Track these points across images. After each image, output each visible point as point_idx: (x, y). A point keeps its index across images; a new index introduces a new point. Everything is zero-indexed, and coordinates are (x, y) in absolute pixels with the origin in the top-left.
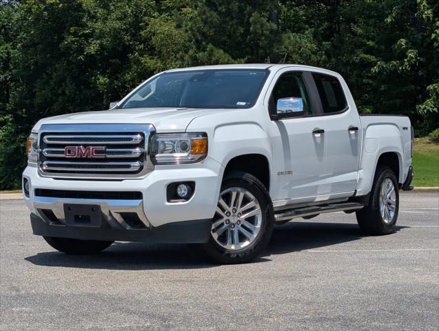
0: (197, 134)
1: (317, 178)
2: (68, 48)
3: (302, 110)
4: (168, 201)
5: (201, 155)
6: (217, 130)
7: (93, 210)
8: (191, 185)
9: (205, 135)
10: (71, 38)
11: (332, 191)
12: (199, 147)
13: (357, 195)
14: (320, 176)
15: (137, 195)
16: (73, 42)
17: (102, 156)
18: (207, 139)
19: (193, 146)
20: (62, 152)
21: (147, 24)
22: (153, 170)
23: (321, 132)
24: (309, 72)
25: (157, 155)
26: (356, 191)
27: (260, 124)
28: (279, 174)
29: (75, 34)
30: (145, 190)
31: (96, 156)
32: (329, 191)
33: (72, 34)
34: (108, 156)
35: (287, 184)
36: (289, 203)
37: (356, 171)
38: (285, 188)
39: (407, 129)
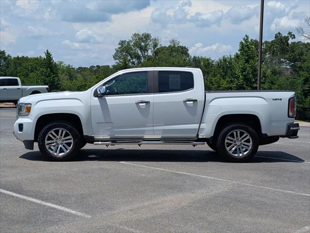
4: (19, 131)
5: (28, 113)
6: (39, 102)
13: (200, 137)
14: (147, 125)
18: (31, 106)
22: (19, 118)
23: (147, 102)
24: (157, 71)
26: (198, 135)
27: (80, 99)
28: (98, 123)
32: (161, 133)
35: (108, 128)
36: (112, 137)
37: (197, 124)
38: (107, 130)
39: (281, 99)
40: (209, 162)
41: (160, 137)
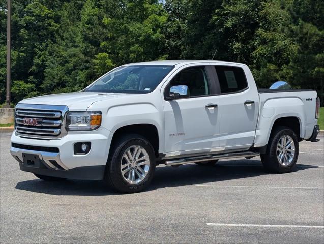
0: (95, 112)
1: (212, 137)
2: (213, 24)
3: (186, 94)
4: (75, 154)
5: (96, 126)
6: (111, 109)
7: (35, 157)
8: (88, 144)
9: (100, 113)
10: (215, 17)
11: (227, 145)
12: (96, 120)
13: (255, 146)
14: (214, 135)
15: (56, 150)
16: (217, 20)
17: (40, 125)
18: (101, 116)
19: (92, 119)
20: (22, 121)
21: (263, 7)
22: (67, 134)
23: (215, 106)
24: (213, 65)
25: (70, 125)
26: (254, 144)
27: (153, 103)
28: (171, 135)
29: (218, 14)
30: (60, 147)
31: (37, 124)
32: (225, 145)
33: (216, 14)
34: (44, 125)
35: (180, 141)
36: (183, 153)
37: (253, 131)
38: (178, 144)
39: (311, 99)
40: (261, 176)
41: (223, 150)
